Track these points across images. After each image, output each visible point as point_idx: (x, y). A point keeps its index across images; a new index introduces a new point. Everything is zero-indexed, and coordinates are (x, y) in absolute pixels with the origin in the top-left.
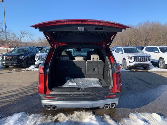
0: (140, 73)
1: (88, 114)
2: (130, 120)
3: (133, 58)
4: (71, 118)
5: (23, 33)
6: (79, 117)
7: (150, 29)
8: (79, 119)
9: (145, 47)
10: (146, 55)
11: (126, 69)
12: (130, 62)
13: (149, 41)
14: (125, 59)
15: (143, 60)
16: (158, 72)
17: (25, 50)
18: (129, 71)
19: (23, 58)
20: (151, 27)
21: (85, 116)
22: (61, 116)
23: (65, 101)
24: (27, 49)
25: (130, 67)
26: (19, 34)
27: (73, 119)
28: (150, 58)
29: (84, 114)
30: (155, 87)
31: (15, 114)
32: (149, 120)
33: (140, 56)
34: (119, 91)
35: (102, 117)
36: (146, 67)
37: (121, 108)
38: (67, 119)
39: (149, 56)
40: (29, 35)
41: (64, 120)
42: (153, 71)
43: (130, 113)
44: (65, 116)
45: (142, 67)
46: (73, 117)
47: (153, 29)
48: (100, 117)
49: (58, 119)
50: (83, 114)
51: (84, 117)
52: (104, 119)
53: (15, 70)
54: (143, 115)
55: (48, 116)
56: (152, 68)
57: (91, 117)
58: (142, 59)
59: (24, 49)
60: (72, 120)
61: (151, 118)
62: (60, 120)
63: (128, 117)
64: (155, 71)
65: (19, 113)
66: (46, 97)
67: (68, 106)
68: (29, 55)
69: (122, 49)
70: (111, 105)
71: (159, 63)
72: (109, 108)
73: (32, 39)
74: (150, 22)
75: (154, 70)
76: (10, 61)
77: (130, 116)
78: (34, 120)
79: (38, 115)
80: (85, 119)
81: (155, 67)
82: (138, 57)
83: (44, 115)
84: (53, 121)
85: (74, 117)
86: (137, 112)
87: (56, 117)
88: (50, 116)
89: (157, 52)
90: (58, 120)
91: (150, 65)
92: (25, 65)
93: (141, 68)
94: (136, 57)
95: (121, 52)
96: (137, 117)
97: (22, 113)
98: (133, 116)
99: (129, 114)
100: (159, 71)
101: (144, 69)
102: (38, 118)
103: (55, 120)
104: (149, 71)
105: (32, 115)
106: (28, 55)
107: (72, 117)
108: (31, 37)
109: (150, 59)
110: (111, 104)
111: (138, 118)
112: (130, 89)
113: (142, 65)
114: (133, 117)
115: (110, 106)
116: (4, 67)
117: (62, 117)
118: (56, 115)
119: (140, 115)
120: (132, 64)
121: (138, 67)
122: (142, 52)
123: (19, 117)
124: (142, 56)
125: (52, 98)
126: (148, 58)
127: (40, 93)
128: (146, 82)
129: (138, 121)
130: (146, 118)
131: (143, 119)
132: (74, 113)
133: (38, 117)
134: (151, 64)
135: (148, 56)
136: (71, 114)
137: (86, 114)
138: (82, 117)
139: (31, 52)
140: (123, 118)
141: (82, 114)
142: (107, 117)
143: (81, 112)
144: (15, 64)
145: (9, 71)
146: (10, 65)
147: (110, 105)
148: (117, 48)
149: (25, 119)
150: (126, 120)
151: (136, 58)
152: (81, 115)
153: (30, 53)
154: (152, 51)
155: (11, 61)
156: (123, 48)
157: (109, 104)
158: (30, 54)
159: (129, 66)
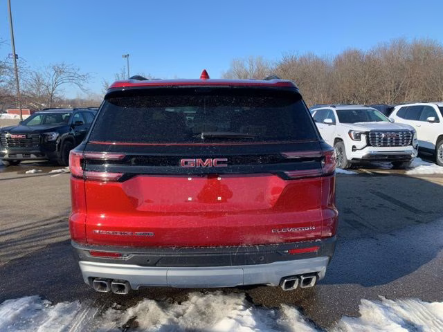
0: (384, 178)
1: (229, 304)
2: (364, 325)
3: (363, 137)
4: (178, 315)
5: (59, 71)
6: (204, 313)
7: (408, 61)
8: (202, 320)
9: (398, 108)
10: (401, 128)
11: (345, 169)
12: (354, 149)
13: (404, 94)
14: (341, 140)
15: (391, 143)
16: (435, 175)
17: (64, 116)
18: (351, 172)
19: (57, 138)
20: (411, 56)
21: (222, 309)
22: (145, 310)
23: (155, 265)
24: (68, 115)
25: (355, 161)
26: (48, 73)
27: (184, 319)
28: (412, 137)
29: (218, 303)
30: (432, 221)
31: (6, 301)
32: (424, 324)
33: (384, 132)
34: (330, 234)
35: (273, 312)
36: (400, 162)
37: (332, 284)
38: (164, 319)
39: (411, 131)
40: (76, 76)
41: (155, 323)
42: (421, 173)
43: (363, 301)
44: (159, 310)
45: (388, 163)
46: (184, 311)
47: (415, 59)
48: (267, 313)
49: (137, 320)
50: (216, 301)
51: (218, 313)
52: (279, 321)
53: (35, 173)
54: (402, 307)
55: (106, 308)
56: (418, 166)
57: (239, 313)
58: (389, 138)
59: (61, 115)
60: (181, 321)
61: (429, 317)
62: (143, 321)
63: (355, 314)
64: (428, 173)
65: (21, 297)
66: (92, 253)
67: (163, 283)
68: (73, 132)
69: (332, 112)
70: (303, 278)
71: (439, 151)
72: (295, 286)
73: (85, 89)
74: (409, 41)
75: (422, 170)
76: (19, 148)
77: (363, 311)
78: (61, 323)
79: (78, 305)
80: (220, 319)
81: (426, 163)
82: (379, 132)
83: (94, 306)
84: (121, 324)
85: (188, 311)
86: (384, 298)
87: (130, 312)
88: (115, 308)
89: (432, 119)
90: (137, 323)
91: (412, 156)
92: (61, 158)
93: (386, 164)
94: (373, 133)
95: (330, 121)
96: (386, 315)
97: (30, 297)
98: (372, 312)
99: (360, 303)
100: (437, 172)
101: (393, 168)
102: (77, 314)
103: (127, 323)
104: (409, 173)
105: (59, 305)
106: (71, 130)
107: (181, 312)
108: (81, 82)
109: (415, 138)
110: (305, 275)
111: (389, 317)
112: (355, 225)
113: (390, 156)
114: (371, 314)
115: (300, 282)
116: (5, 163)
117: (149, 313)
118: (131, 306)
119: (394, 308)
120: (360, 155)
121: (376, 163)
122: (389, 119)
123: (18, 311)
124: (391, 131)
125: (113, 255)
126: (408, 136)
127: (75, 239)
128: (404, 206)
129: (388, 327)
130: (415, 319)
131: (404, 320)
132: (187, 299)
133: (76, 312)
134: (414, 154)
135: (407, 131)
136: (180, 303)
137: (225, 303)
138: (213, 313)
139: (79, 123)
140: (339, 316)
141: (213, 304)
142: (291, 313)
143: (210, 296)
144: (35, 154)
145: (18, 173)
146: (22, 158)
147: (300, 278)
148: (318, 111)
149: (35, 318)
150: (350, 323)
151: (373, 137)
152: (208, 306)
153: (75, 125)
154: (418, 119)
155: (22, 148)
156: (334, 110)
157: (298, 276)
158: (76, 127)
159: (354, 159)
